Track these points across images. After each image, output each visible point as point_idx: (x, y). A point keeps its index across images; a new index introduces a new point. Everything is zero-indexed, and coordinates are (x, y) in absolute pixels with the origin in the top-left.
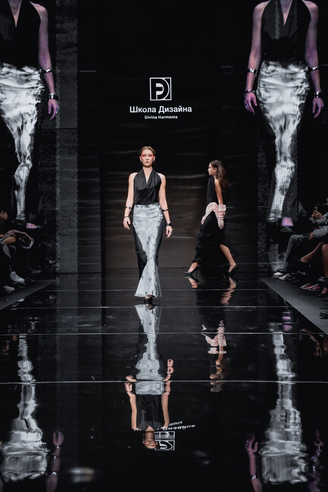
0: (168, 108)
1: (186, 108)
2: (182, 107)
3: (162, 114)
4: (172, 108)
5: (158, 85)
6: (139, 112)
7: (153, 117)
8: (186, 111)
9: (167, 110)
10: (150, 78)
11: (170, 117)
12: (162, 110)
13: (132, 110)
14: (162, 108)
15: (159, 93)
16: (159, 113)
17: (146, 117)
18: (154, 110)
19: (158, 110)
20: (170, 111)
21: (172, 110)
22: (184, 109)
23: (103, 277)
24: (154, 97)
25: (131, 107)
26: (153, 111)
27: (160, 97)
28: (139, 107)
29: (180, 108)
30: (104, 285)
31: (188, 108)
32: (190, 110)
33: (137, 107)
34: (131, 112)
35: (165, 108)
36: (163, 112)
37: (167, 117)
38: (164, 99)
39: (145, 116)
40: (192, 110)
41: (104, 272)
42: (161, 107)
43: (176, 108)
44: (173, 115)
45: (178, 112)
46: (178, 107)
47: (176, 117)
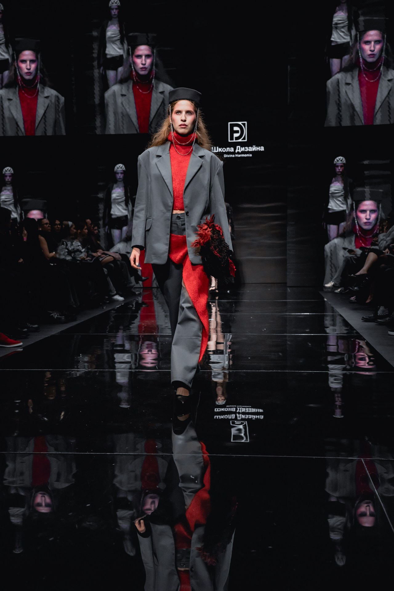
0: (244, 148)
1: (259, 147)
2: (256, 146)
3: (238, 153)
4: (247, 148)
5: (236, 128)
6: (219, 151)
7: (231, 156)
8: (259, 150)
9: (243, 149)
11: (245, 155)
12: (238, 149)
15: (236, 135)
18: (232, 150)
19: (235, 149)
20: (246, 150)
22: (257, 149)
24: (232, 139)
27: (237, 138)
28: (220, 147)
29: (254, 147)
31: (261, 147)
32: (262, 149)
33: (218, 148)
35: (241, 148)
36: (239, 152)
37: (243, 155)
38: (240, 140)
39: (225, 155)
40: (264, 149)
42: (237, 147)
43: (251, 147)
44: (248, 154)
45: (252, 151)
46: (252, 147)
47: (251, 155)
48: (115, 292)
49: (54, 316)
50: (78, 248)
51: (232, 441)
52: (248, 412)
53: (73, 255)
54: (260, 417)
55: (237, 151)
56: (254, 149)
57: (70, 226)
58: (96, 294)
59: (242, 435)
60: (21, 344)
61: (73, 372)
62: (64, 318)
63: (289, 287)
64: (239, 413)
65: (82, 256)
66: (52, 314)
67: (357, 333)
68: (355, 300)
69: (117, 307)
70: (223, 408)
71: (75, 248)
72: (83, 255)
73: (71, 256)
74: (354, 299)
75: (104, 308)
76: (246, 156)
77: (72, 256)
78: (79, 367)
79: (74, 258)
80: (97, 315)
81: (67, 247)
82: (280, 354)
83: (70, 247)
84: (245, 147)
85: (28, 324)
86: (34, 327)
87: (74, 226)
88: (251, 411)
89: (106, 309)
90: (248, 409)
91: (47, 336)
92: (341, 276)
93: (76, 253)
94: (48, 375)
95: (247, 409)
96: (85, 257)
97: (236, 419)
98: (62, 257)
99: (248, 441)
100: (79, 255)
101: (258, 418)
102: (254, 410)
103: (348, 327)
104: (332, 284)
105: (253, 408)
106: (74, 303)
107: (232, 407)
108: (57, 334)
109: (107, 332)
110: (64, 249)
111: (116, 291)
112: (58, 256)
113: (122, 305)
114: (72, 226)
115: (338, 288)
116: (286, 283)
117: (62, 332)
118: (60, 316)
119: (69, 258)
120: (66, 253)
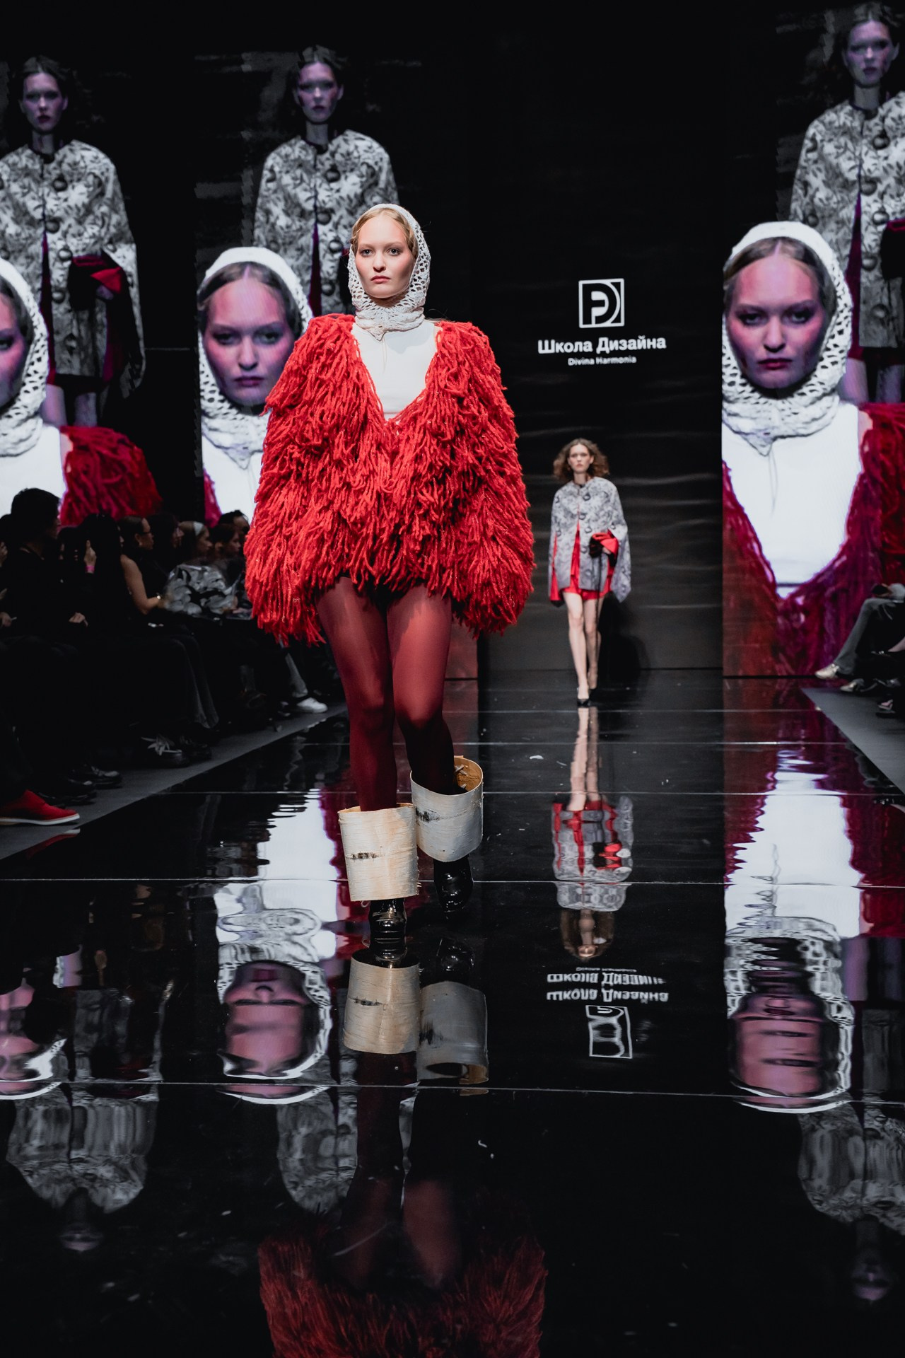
0: (616, 342)
1: (654, 340)
2: (646, 338)
3: (603, 355)
4: (625, 341)
5: (597, 296)
6: (557, 351)
7: (586, 361)
8: (654, 347)
9: (614, 345)
10: (581, 283)
11: (621, 360)
12: (603, 346)
13: (543, 348)
14: (604, 342)
15: (597, 312)
16: (598, 352)
17: (572, 362)
18: (587, 347)
19: (595, 346)
20: (622, 348)
21: (625, 344)
22: (649, 343)
23: (480, 687)
24: (587, 320)
25: (540, 343)
26: (585, 348)
27: (600, 320)
28: (558, 341)
29: (641, 340)
30: (483, 701)
31: (659, 340)
32: (661, 343)
33: (553, 342)
34: (541, 351)
35: (611, 342)
36: (604, 352)
37: (614, 360)
38: (608, 324)
39: (570, 360)
40: (667, 344)
41: (485, 678)
42: (601, 340)
43: (633, 341)
44: (627, 356)
45: (638, 350)
46: (636, 339)
47: (634, 360)
48: (306, 691)
49: (157, 749)
50: (216, 585)
51: (591, 1055)
52: (630, 985)
53: (203, 602)
54: (659, 996)
55: (599, 350)
56: (642, 343)
57: (197, 532)
58: (258, 696)
59: (617, 1040)
60: (76, 817)
61: (203, 886)
62: (179, 755)
63: (729, 678)
64: (607, 987)
65: (225, 605)
66: (152, 746)
67: (896, 790)
68: (893, 709)
69: (310, 726)
70: (568, 974)
71: (209, 586)
72: (229, 603)
73: (199, 604)
74: (888, 706)
75: (279, 729)
76: (621, 362)
77: (203, 604)
78: (217, 873)
79: (206, 611)
80: (263, 747)
81: (190, 584)
82: (706, 841)
83: (196, 585)
84: (619, 340)
85: (93, 768)
86: (109, 777)
87: (207, 534)
88: (637, 983)
89: (282, 732)
90: (630, 978)
91: (138, 799)
92: (857, 651)
93: (211, 598)
94: (144, 893)
95: (627, 976)
96: (233, 608)
97: (599, 1000)
98: (178, 608)
99: (631, 1057)
100: (217, 602)
101: (654, 998)
102: (644, 980)
103: (874, 777)
104: (835, 670)
105: (643, 975)
106: (205, 718)
107: (590, 972)
108: (163, 793)
109: (286, 788)
110: (183, 589)
111: (308, 688)
112: (167, 605)
113: (321, 723)
114: (202, 533)
115: (849, 679)
116: (722, 669)
117: (177, 787)
118: (171, 749)
119: (193, 610)
120: (188, 599)
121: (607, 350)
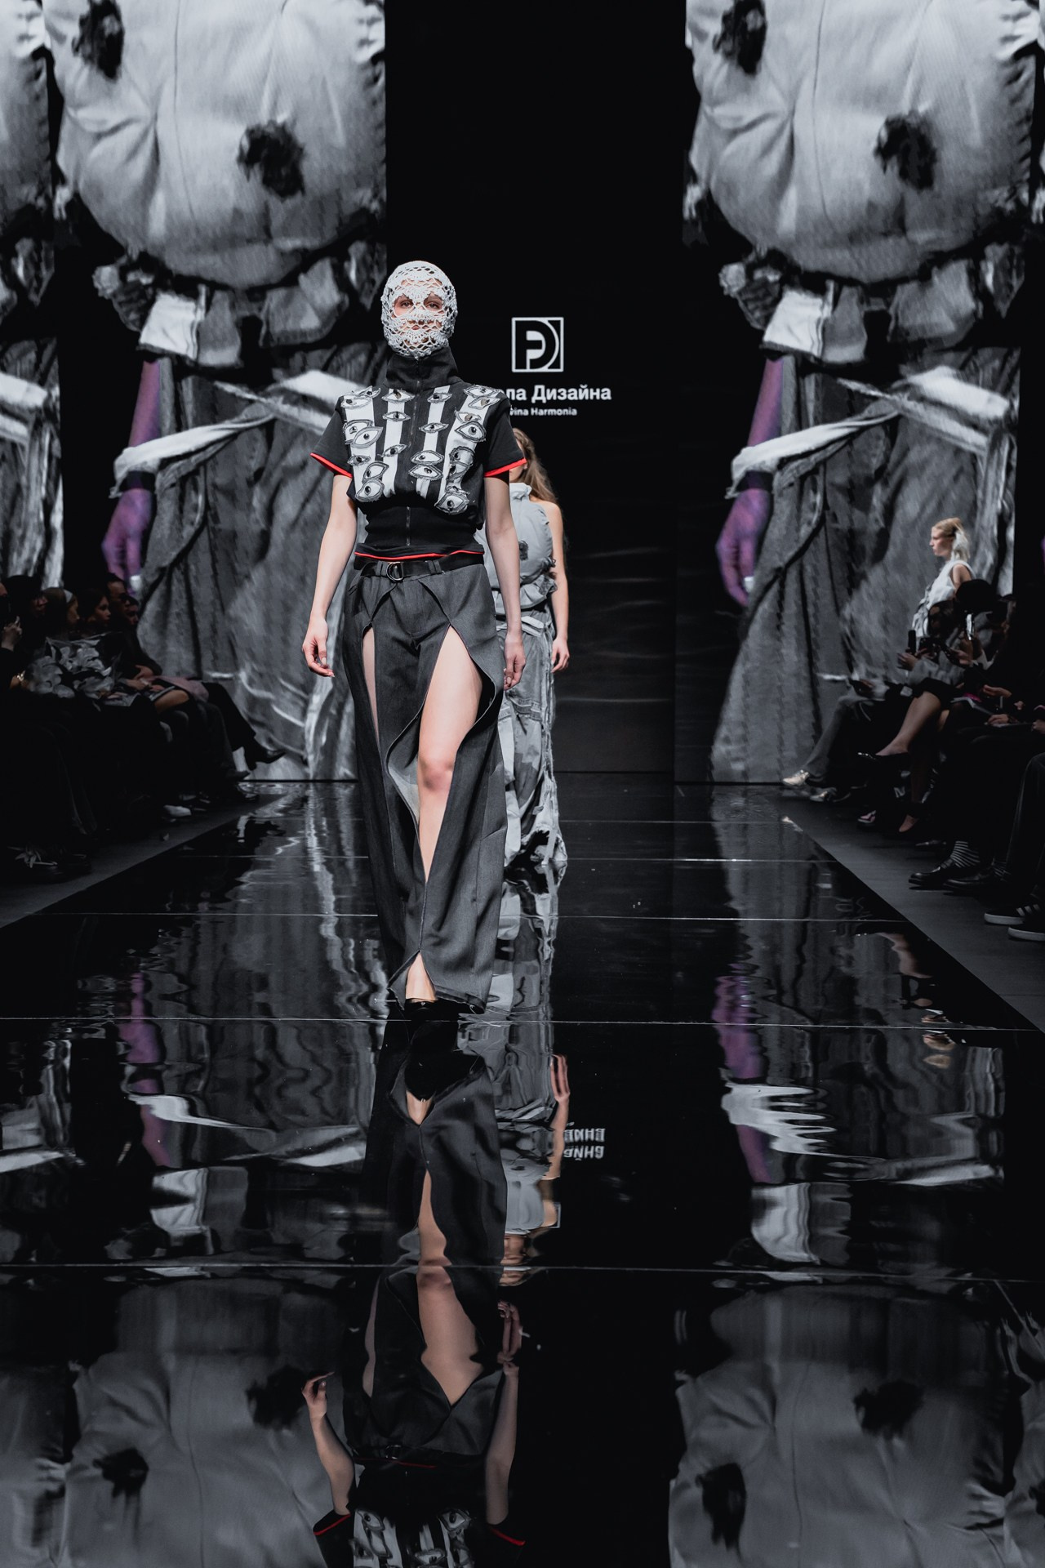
0: (554, 391)
1: (598, 390)
2: (589, 388)
3: (539, 405)
4: (564, 390)
8: (598, 398)
9: (552, 394)
11: (559, 412)
12: (539, 395)
14: (540, 390)
16: (533, 401)
18: (521, 394)
19: (530, 394)
20: (560, 398)
21: (564, 394)
22: (592, 394)
26: (518, 396)
29: (583, 389)
31: (603, 390)
32: (606, 394)
35: (548, 391)
36: (541, 401)
37: (552, 412)
40: (612, 395)
42: (537, 387)
43: (575, 390)
44: (567, 408)
45: (579, 400)
46: (578, 388)
47: (575, 412)
50: (92, 664)
53: (76, 684)
55: (534, 399)
56: (584, 393)
57: (68, 601)
62: (55, 868)
65: (102, 689)
71: (85, 666)
72: (106, 686)
73: (71, 686)
74: (870, 819)
76: (560, 415)
77: (76, 686)
79: (81, 694)
81: (61, 662)
83: (68, 664)
84: (557, 389)
92: (830, 755)
93: (86, 680)
98: (47, 689)
100: (93, 684)
104: (803, 777)
110: (52, 668)
112: (32, 687)
114: (73, 602)
115: (820, 787)
118: (43, 860)
119: (65, 693)
120: (59, 680)
121: (543, 399)
